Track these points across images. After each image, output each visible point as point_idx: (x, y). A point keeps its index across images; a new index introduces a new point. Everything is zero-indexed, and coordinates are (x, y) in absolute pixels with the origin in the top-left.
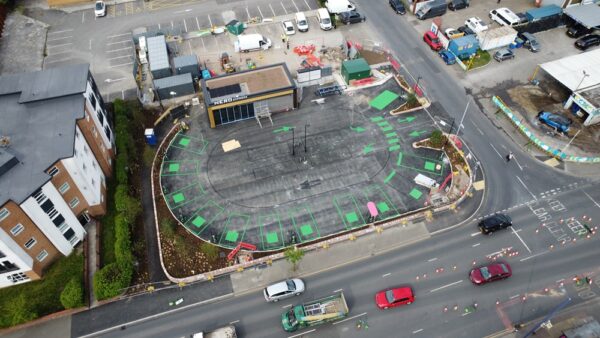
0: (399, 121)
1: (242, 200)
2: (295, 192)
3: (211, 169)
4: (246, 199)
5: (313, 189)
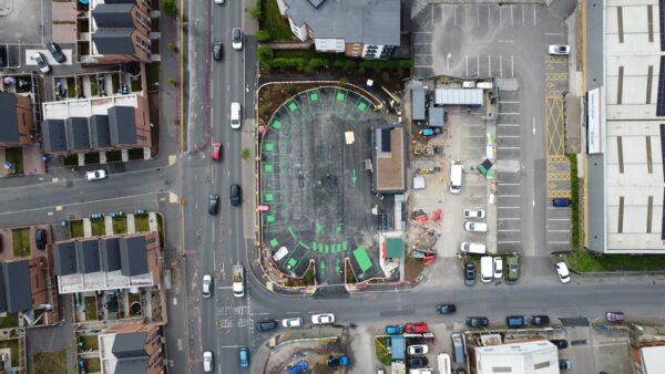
3: (333, 120)
4: (301, 139)
5: (297, 181)
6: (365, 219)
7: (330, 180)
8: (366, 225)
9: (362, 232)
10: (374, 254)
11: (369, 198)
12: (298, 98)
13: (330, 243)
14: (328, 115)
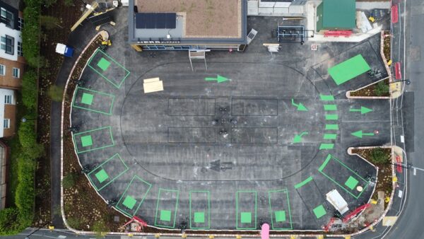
0: (352, 109)
1: (148, 164)
2: (203, 171)
3: (125, 113)
4: (152, 163)
5: (221, 172)
6: (286, 64)
7: (222, 119)
8: (296, 62)
9: (306, 69)
10: (342, 52)
11: (251, 57)
12: (89, 167)
13: (323, 122)
14: (116, 119)
